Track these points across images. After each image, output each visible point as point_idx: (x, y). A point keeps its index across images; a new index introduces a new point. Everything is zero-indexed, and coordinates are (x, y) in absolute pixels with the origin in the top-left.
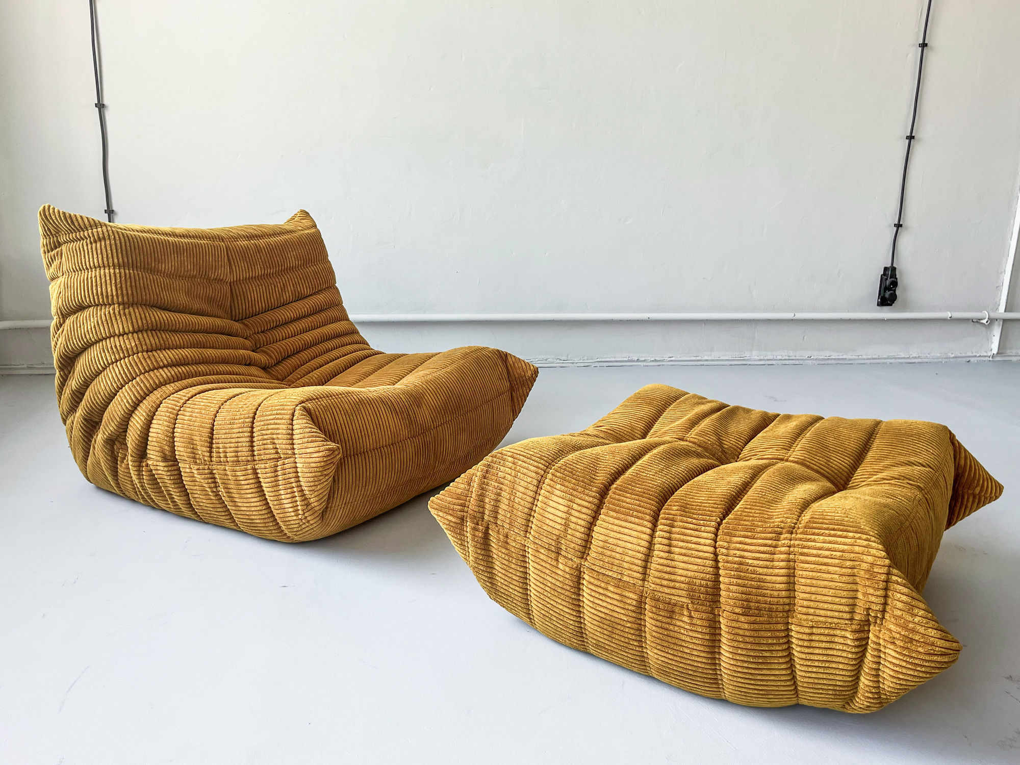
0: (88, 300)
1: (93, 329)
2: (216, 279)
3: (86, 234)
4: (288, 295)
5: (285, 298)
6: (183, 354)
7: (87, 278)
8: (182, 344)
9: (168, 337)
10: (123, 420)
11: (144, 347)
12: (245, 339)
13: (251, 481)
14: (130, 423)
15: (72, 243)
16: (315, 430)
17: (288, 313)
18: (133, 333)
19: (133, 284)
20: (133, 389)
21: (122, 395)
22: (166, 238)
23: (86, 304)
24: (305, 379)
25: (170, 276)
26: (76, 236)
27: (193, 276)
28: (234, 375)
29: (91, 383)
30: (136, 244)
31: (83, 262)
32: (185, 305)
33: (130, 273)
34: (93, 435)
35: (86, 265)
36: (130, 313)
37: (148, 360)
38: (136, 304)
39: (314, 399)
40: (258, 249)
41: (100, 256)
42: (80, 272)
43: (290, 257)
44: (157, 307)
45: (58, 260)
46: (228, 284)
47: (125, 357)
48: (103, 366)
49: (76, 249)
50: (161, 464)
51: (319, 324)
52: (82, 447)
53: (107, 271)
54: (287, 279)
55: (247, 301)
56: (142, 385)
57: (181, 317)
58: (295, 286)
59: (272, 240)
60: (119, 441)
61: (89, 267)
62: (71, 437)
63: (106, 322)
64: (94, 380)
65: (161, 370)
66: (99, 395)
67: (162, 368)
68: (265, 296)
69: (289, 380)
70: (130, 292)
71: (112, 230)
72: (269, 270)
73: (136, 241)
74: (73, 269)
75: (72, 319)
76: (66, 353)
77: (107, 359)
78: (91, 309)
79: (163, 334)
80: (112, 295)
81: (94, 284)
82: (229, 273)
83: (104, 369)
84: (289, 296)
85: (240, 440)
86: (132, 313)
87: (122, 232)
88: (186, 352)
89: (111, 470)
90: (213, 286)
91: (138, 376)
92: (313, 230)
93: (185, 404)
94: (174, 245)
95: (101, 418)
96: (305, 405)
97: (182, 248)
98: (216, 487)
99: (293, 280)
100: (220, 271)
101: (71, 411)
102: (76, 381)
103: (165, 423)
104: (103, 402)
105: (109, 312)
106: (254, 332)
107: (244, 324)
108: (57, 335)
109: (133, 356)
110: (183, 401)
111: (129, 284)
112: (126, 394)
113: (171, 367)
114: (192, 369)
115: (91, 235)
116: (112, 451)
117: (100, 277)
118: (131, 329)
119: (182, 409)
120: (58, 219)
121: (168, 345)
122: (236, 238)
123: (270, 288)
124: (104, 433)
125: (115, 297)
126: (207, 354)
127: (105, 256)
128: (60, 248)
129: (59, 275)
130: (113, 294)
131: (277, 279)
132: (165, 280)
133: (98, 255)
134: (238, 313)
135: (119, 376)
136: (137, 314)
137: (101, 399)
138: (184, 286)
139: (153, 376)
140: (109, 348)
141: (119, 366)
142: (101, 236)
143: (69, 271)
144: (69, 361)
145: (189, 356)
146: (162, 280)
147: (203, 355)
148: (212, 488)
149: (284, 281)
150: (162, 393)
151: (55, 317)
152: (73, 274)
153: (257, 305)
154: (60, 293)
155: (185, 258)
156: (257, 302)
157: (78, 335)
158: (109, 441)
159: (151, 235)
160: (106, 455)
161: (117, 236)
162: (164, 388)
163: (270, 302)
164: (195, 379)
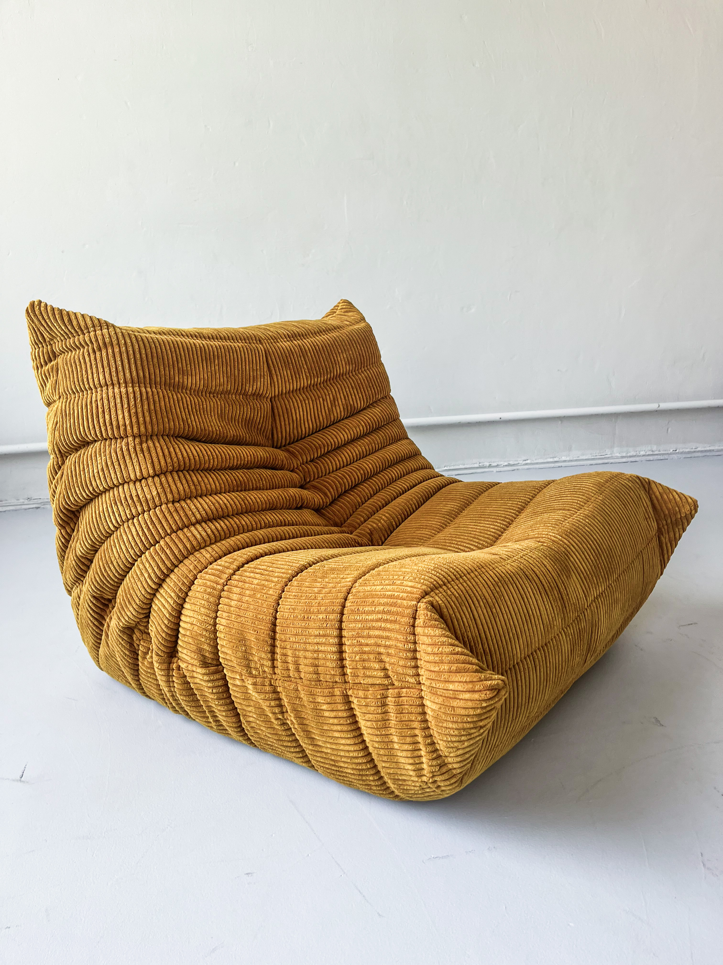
0: (92, 432)
1: (101, 474)
2: (254, 394)
3: (87, 339)
4: (338, 411)
5: (335, 414)
6: (221, 502)
7: (91, 402)
8: (218, 488)
9: (200, 479)
10: (143, 603)
11: (170, 496)
12: (291, 471)
13: (340, 714)
14: (153, 606)
15: (70, 353)
16: (460, 649)
17: (340, 434)
18: (153, 477)
19: (152, 407)
20: (156, 558)
21: (141, 566)
22: (192, 341)
23: (91, 438)
24: (371, 523)
25: (197, 392)
26: (74, 342)
27: (226, 392)
28: (285, 525)
29: (100, 546)
30: (154, 350)
31: (85, 380)
32: (218, 432)
33: (147, 393)
34: (105, 617)
35: (88, 383)
36: (148, 448)
37: (175, 515)
38: (157, 435)
39: (441, 586)
40: (303, 351)
41: (107, 370)
42: (81, 394)
43: (339, 360)
44: (183, 438)
45: (53, 377)
46: (269, 400)
47: (144, 512)
48: (116, 525)
49: (75, 362)
50: (199, 670)
51: (377, 446)
52: (92, 633)
53: (116, 390)
54: (337, 389)
55: (291, 422)
56: (168, 552)
57: (216, 449)
58: (347, 398)
59: (319, 339)
60: (139, 629)
61: (92, 386)
62: (78, 615)
63: (117, 463)
64: (104, 543)
65: (192, 528)
66: (110, 565)
67: (194, 525)
68: (312, 413)
69: (350, 525)
70: (148, 419)
71: (122, 332)
72: (316, 380)
73: (153, 346)
74: (72, 389)
75: (74, 459)
76: (67, 507)
77: (120, 515)
78: (97, 444)
79: (193, 475)
80: (125, 425)
81: (100, 410)
82: (269, 385)
83: (117, 528)
84: (341, 412)
85: (322, 648)
86: (152, 449)
87: (135, 335)
88: (224, 499)
89: (129, 668)
90: (251, 404)
91: (162, 538)
92: (363, 325)
93: (229, 580)
94: (202, 349)
95: (114, 595)
96: (431, 599)
97: (212, 354)
98: (282, 713)
99: (344, 390)
100: (259, 384)
101: (77, 582)
102: (81, 544)
103: (202, 609)
104: (116, 574)
105: (122, 449)
106: (301, 461)
107: (288, 451)
108: (55, 481)
109: (155, 509)
110: (227, 576)
111: (146, 407)
112: (147, 565)
113: (205, 522)
114: (233, 522)
115: (93, 340)
116: (131, 644)
117: (108, 400)
118: (151, 471)
119: (226, 588)
120: (51, 318)
121: (200, 491)
122: (275, 339)
123: (318, 402)
124: (119, 619)
125: (128, 428)
126: (250, 498)
127: (114, 369)
128: (56, 361)
129: (55, 398)
130: (125, 423)
131: (326, 391)
132: (192, 399)
133: (104, 369)
134: (280, 438)
135: (137, 539)
136: (159, 449)
137: (114, 571)
138: (216, 406)
139: (182, 537)
140: (122, 499)
141: (136, 525)
142: (107, 340)
143: (68, 393)
144: (72, 516)
145: (228, 505)
146: (188, 399)
147: (246, 502)
148: (276, 713)
149: (334, 393)
150: (195, 563)
151: (52, 457)
152: (73, 396)
153: (303, 425)
154: (57, 423)
155: (217, 368)
156: (302, 422)
157: (81, 482)
158: (126, 631)
159: (173, 338)
160: (123, 649)
161: (128, 341)
162: (198, 556)
163: (318, 421)
164: (238, 537)
